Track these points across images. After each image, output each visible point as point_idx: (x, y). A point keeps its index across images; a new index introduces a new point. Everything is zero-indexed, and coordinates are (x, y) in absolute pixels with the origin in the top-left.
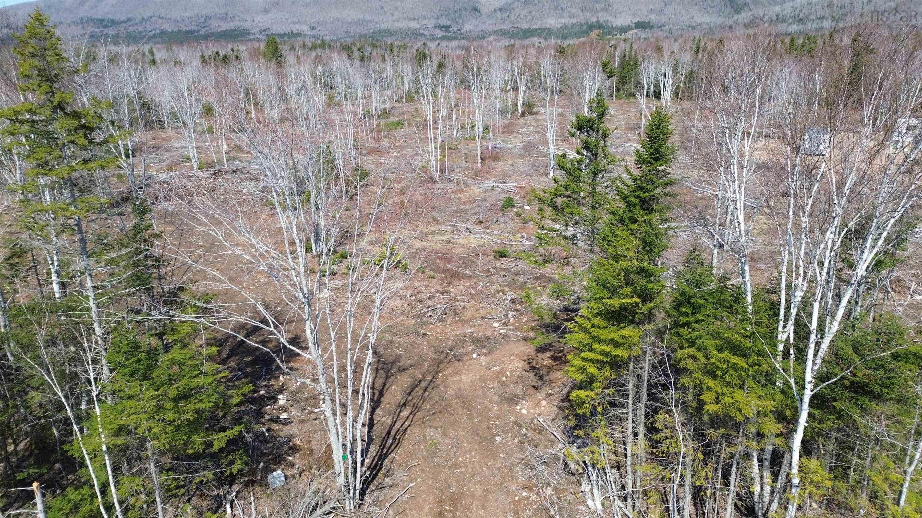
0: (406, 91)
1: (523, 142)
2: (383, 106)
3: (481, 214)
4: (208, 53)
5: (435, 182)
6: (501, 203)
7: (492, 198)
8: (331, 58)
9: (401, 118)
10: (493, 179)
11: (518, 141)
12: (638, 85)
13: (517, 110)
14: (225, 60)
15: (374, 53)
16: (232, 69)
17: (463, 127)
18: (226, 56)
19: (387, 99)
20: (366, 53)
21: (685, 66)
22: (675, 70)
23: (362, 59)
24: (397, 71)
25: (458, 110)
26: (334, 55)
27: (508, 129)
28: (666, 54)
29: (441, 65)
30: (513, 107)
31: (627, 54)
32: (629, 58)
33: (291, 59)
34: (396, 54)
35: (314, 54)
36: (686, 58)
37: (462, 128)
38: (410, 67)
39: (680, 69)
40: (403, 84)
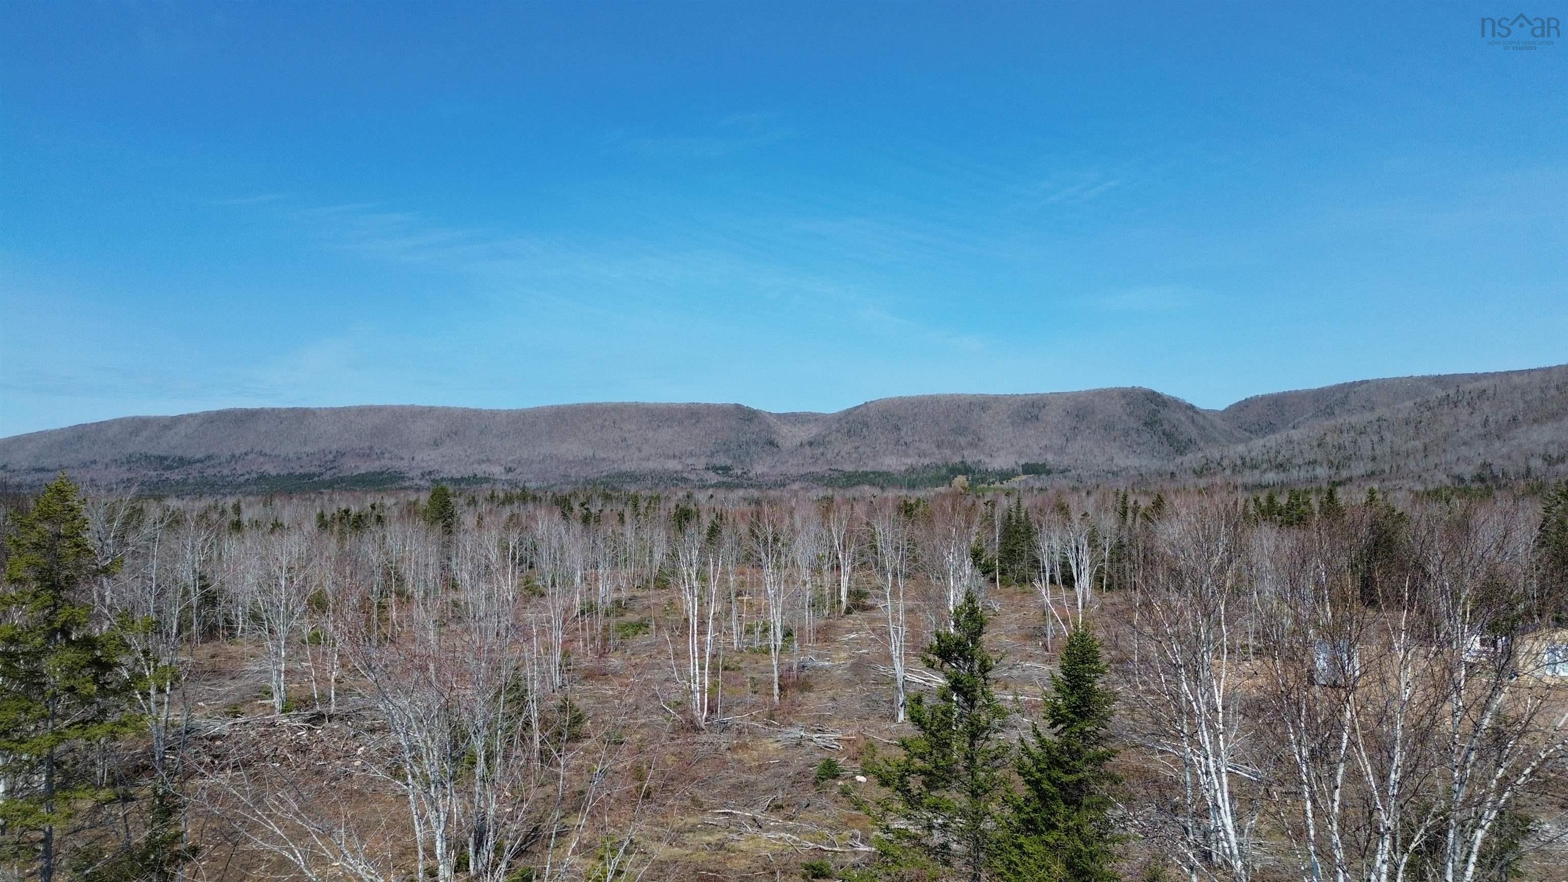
0: (656, 571)
1: (851, 657)
2: (615, 596)
3: (780, 792)
4: (331, 510)
5: (698, 730)
6: (814, 770)
7: (799, 761)
8: (534, 518)
9: (645, 615)
10: (800, 724)
11: (843, 655)
12: (1035, 563)
13: (840, 602)
14: (359, 523)
15: (607, 511)
16: (367, 537)
17: (749, 631)
18: (360, 516)
19: (624, 584)
20: (593, 511)
21: (1108, 536)
22: (1093, 541)
23: (586, 520)
24: (642, 539)
25: (742, 601)
26: (541, 513)
27: (825, 634)
28: (1076, 517)
29: (714, 531)
30: (832, 598)
31: (1014, 514)
32: (1017, 521)
33: (469, 520)
34: (642, 510)
35: (506, 512)
36: (1109, 523)
37: (747, 632)
38: (663, 534)
39: (1100, 540)
40: (650, 561)
